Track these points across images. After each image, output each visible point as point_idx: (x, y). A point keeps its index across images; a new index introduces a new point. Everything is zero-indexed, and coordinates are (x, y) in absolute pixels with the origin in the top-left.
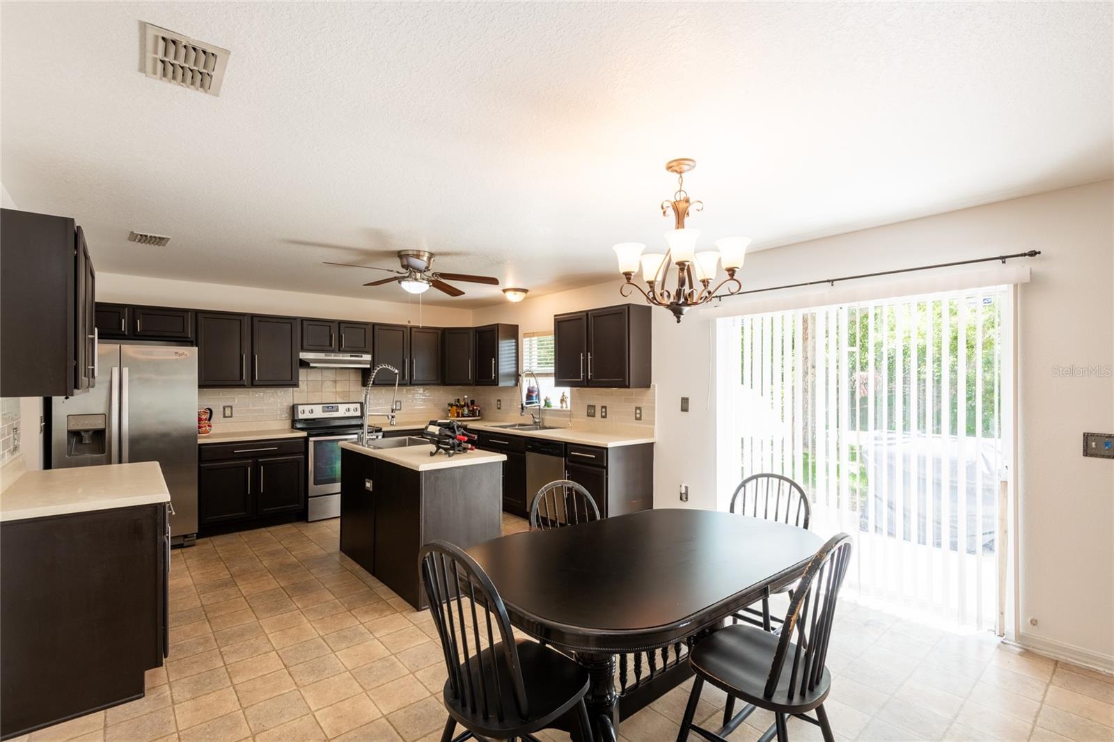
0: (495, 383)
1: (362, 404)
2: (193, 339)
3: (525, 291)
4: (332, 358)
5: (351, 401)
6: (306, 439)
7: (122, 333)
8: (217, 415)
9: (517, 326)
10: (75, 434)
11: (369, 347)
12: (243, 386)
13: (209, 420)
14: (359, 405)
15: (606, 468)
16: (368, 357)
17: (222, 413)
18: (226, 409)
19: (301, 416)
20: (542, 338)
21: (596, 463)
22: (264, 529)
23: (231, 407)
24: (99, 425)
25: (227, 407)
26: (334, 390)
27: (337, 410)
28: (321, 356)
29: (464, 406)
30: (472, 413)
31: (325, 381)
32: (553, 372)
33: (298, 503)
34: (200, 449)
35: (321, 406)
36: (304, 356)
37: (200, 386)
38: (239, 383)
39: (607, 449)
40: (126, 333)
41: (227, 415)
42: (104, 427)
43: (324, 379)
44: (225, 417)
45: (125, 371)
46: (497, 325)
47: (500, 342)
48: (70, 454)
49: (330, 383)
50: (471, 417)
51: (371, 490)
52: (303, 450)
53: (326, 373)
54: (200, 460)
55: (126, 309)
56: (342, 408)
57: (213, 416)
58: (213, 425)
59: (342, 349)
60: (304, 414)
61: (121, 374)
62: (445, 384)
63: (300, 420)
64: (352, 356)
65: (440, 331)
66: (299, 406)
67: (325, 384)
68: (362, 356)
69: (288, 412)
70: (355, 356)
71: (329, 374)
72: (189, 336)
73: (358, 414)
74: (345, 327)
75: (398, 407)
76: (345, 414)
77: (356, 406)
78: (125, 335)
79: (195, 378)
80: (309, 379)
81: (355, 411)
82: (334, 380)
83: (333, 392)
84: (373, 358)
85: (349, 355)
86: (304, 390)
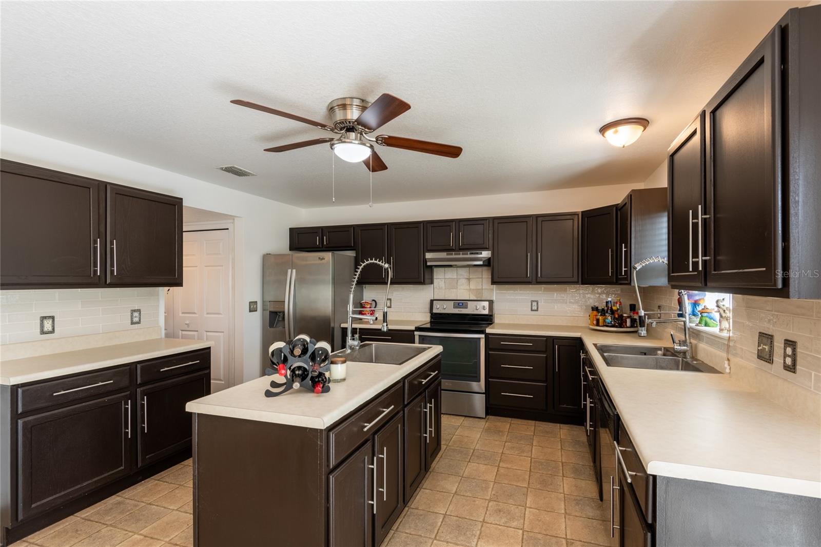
0: (628, 281)
2: (355, 247)
3: (643, 122)
4: (461, 256)
5: (481, 299)
6: (414, 333)
7: (318, 247)
8: (381, 305)
11: (488, 243)
14: (488, 302)
19: (436, 311)
23: (390, 300)
26: (468, 287)
27: (466, 307)
28: (443, 255)
31: (460, 279)
35: (453, 302)
43: (459, 277)
44: (387, 307)
48: (271, 327)
49: (464, 281)
50: (616, 327)
53: (460, 271)
56: (472, 305)
57: (378, 306)
59: (461, 247)
60: (439, 308)
61: (292, 274)
62: (584, 282)
63: (435, 313)
64: (472, 253)
65: (577, 216)
66: (434, 302)
67: (459, 281)
68: (481, 254)
69: (428, 306)
70: (475, 254)
71: (464, 272)
72: (353, 245)
73: (486, 312)
74: (464, 225)
75: (535, 308)
76: (473, 311)
77: (486, 304)
78: (320, 248)
79: (330, 277)
80: (446, 277)
81: (482, 309)
82: (468, 277)
83: (467, 289)
84: (493, 254)
85: (469, 253)
86: (442, 287)
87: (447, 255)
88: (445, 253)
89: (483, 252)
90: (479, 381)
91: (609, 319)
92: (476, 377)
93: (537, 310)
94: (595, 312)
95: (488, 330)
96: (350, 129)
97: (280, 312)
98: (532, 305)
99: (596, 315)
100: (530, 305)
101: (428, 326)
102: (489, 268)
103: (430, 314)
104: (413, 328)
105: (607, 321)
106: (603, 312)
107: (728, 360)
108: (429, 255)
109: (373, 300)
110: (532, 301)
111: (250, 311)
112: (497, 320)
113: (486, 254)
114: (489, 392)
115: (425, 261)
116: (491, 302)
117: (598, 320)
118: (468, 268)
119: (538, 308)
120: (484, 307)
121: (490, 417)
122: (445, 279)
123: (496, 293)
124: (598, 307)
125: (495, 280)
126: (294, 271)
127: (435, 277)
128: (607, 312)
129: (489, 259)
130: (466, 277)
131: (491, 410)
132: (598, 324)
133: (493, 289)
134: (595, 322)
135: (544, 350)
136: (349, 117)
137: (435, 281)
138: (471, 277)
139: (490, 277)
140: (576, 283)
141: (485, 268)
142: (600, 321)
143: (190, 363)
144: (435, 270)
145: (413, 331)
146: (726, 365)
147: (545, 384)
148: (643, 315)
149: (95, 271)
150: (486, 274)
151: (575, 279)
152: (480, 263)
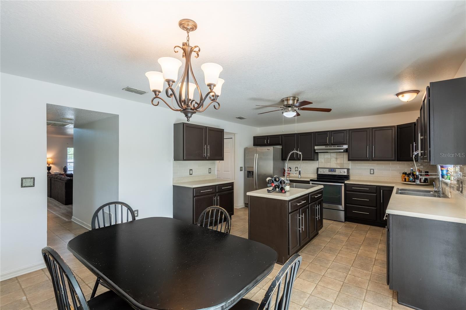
4: (332, 148)
5: (343, 168)
11: (346, 142)
26: (336, 162)
27: (335, 172)
35: (328, 169)
42: (253, 171)
43: (331, 157)
48: (248, 177)
49: (334, 159)
53: (332, 154)
55: (266, 137)
56: (338, 171)
57: (292, 170)
59: (332, 144)
60: (321, 172)
61: (256, 156)
62: (399, 160)
63: (319, 174)
64: (338, 146)
65: (394, 128)
66: (319, 169)
67: (332, 159)
68: (343, 146)
69: (316, 171)
70: (339, 146)
71: (334, 155)
72: (281, 143)
73: (346, 174)
74: (334, 133)
75: (372, 172)
76: (339, 173)
77: (346, 170)
78: (266, 144)
79: (272, 157)
80: (325, 157)
81: (344, 172)
82: (336, 157)
84: (349, 146)
85: (336, 146)
86: (323, 162)
87: (325, 147)
88: (324, 146)
89: (344, 146)
90: (341, 205)
91: (411, 178)
92: (340, 203)
93: (373, 174)
94: (404, 175)
95: (346, 182)
96: (290, 107)
97: (251, 171)
98: (370, 171)
99: (404, 176)
100: (370, 172)
101: (316, 179)
102: (347, 153)
103: (317, 175)
104: (309, 180)
105: (410, 179)
106: (409, 175)
107: (451, 192)
108: (316, 147)
109: (290, 168)
110: (371, 169)
111: (240, 171)
112: (351, 178)
113: (346, 147)
114: (346, 210)
115: (315, 150)
116: (348, 170)
117: (405, 179)
118: (336, 153)
119: (374, 173)
120: (344, 171)
121: (347, 222)
122: (324, 158)
123: (351, 165)
124: (406, 173)
125: (350, 159)
126: (257, 155)
127: (319, 157)
128: (410, 175)
129: (347, 149)
131: (348, 219)
132: (405, 181)
133: (349, 163)
134: (404, 180)
135: (375, 192)
136: (289, 103)
137: (319, 159)
138: (338, 157)
139: (347, 157)
140: (394, 160)
141: (345, 153)
142: (407, 179)
143: (229, 187)
144: (319, 154)
145: (309, 181)
146: (450, 195)
147: (376, 208)
148: (418, 174)
149: (205, 155)
150: (346, 156)
151: (393, 158)
152: (343, 151)
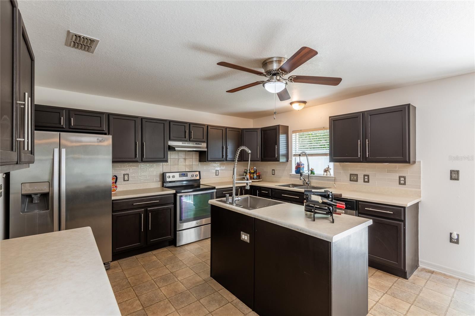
0: (277, 160)
1: (199, 172)
2: (107, 132)
3: (305, 102)
5: (193, 171)
6: (175, 195)
7: (61, 126)
8: (120, 180)
9: (288, 126)
10: (29, 197)
11: (205, 139)
12: (137, 162)
13: (116, 182)
14: (198, 172)
15: (404, 221)
16: (204, 145)
17: (123, 178)
18: (125, 176)
19: (168, 180)
20: (302, 133)
21: (392, 217)
22: (150, 253)
23: (128, 175)
24: (45, 189)
25: (126, 174)
27: (187, 176)
28: (180, 144)
29: (254, 173)
30: (259, 177)
32: (328, 153)
33: (170, 235)
34: (113, 203)
35: (179, 173)
36: (171, 143)
37: (114, 162)
38: (134, 160)
39: (404, 208)
40: (64, 127)
41: (125, 179)
42: (49, 191)
43: (179, 158)
44: (124, 180)
45: (63, 151)
46: (279, 125)
47: (280, 136)
48: (23, 211)
49: (182, 160)
50: (258, 179)
51: (248, 241)
52: (173, 202)
54: (113, 211)
55: (64, 110)
56: (190, 174)
57: (118, 180)
58: (118, 186)
59: (191, 140)
61: (61, 154)
64: (197, 144)
65: (241, 130)
66: (166, 174)
67: (179, 160)
68: (201, 144)
72: (104, 130)
73: (198, 178)
74: (193, 127)
76: (191, 178)
79: (111, 157)
80: (171, 158)
81: (196, 176)
82: (185, 158)
83: (184, 165)
85: (195, 143)
86: (168, 164)
87: (182, 143)
97: (36, 194)
107: (335, 183)
110: (216, 171)
119: (218, 174)
123: (201, 167)
130: (183, 158)
133: (200, 165)
139: (198, 157)
146: (334, 185)
150: (196, 156)
